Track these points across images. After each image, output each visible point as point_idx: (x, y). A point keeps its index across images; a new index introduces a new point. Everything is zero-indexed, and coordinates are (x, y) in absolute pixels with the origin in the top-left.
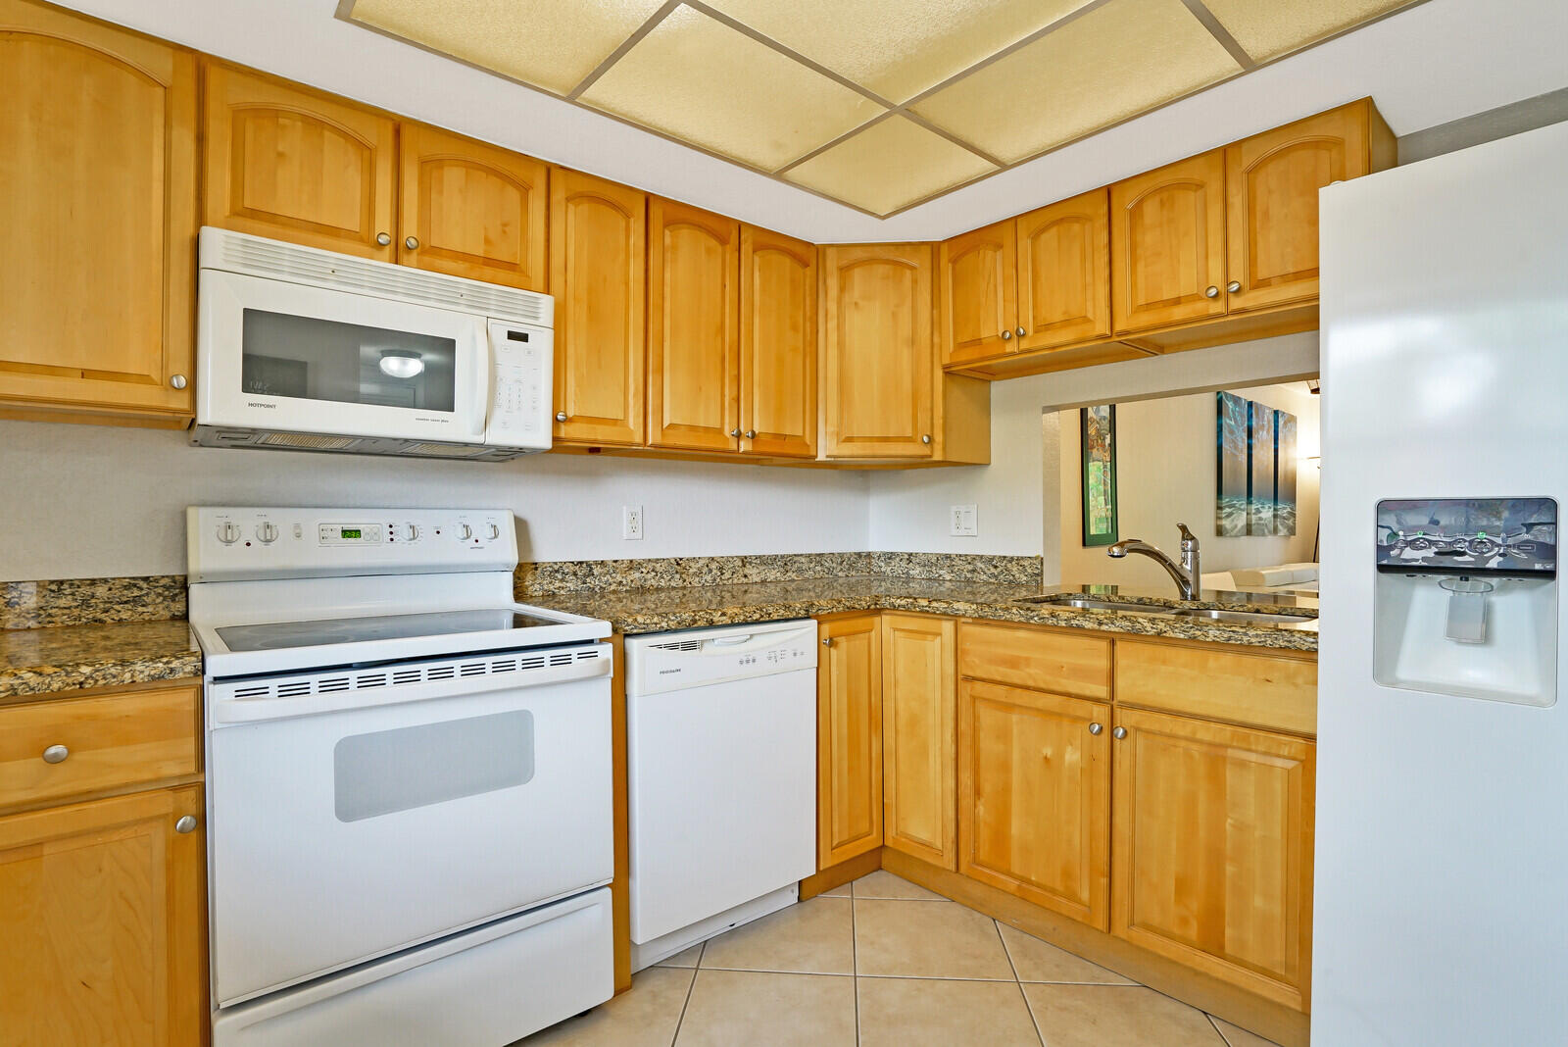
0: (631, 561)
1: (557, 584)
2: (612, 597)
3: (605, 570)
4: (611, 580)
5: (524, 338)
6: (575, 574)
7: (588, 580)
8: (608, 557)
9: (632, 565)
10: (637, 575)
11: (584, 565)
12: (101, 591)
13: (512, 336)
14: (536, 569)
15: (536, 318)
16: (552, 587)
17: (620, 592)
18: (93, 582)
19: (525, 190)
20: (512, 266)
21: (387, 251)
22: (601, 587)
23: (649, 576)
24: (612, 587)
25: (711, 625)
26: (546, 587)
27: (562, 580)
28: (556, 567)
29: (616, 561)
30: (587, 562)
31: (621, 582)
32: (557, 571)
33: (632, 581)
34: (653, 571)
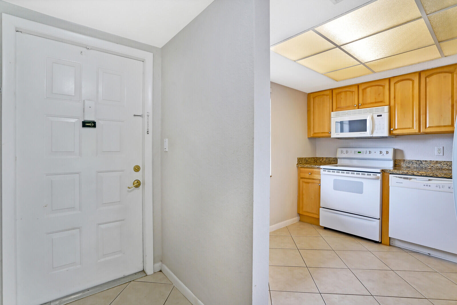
0: (437, 161)
1: (410, 165)
2: (429, 170)
3: (427, 163)
4: (429, 165)
5: (381, 116)
6: (416, 163)
7: (421, 165)
8: (428, 159)
9: (437, 162)
10: (439, 165)
11: (419, 161)
12: (331, 159)
13: (378, 116)
14: (404, 161)
15: (384, 111)
16: (409, 165)
17: (432, 169)
18: (330, 158)
19: (383, 86)
20: (381, 102)
21: (357, 107)
22: (425, 167)
23: (444, 166)
24: (429, 167)
25: (413, 175)
26: (407, 165)
27: (412, 164)
28: (410, 161)
29: (431, 161)
30: (420, 161)
31: (433, 166)
32: (411, 162)
33: (437, 166)
34: (446, 164)
